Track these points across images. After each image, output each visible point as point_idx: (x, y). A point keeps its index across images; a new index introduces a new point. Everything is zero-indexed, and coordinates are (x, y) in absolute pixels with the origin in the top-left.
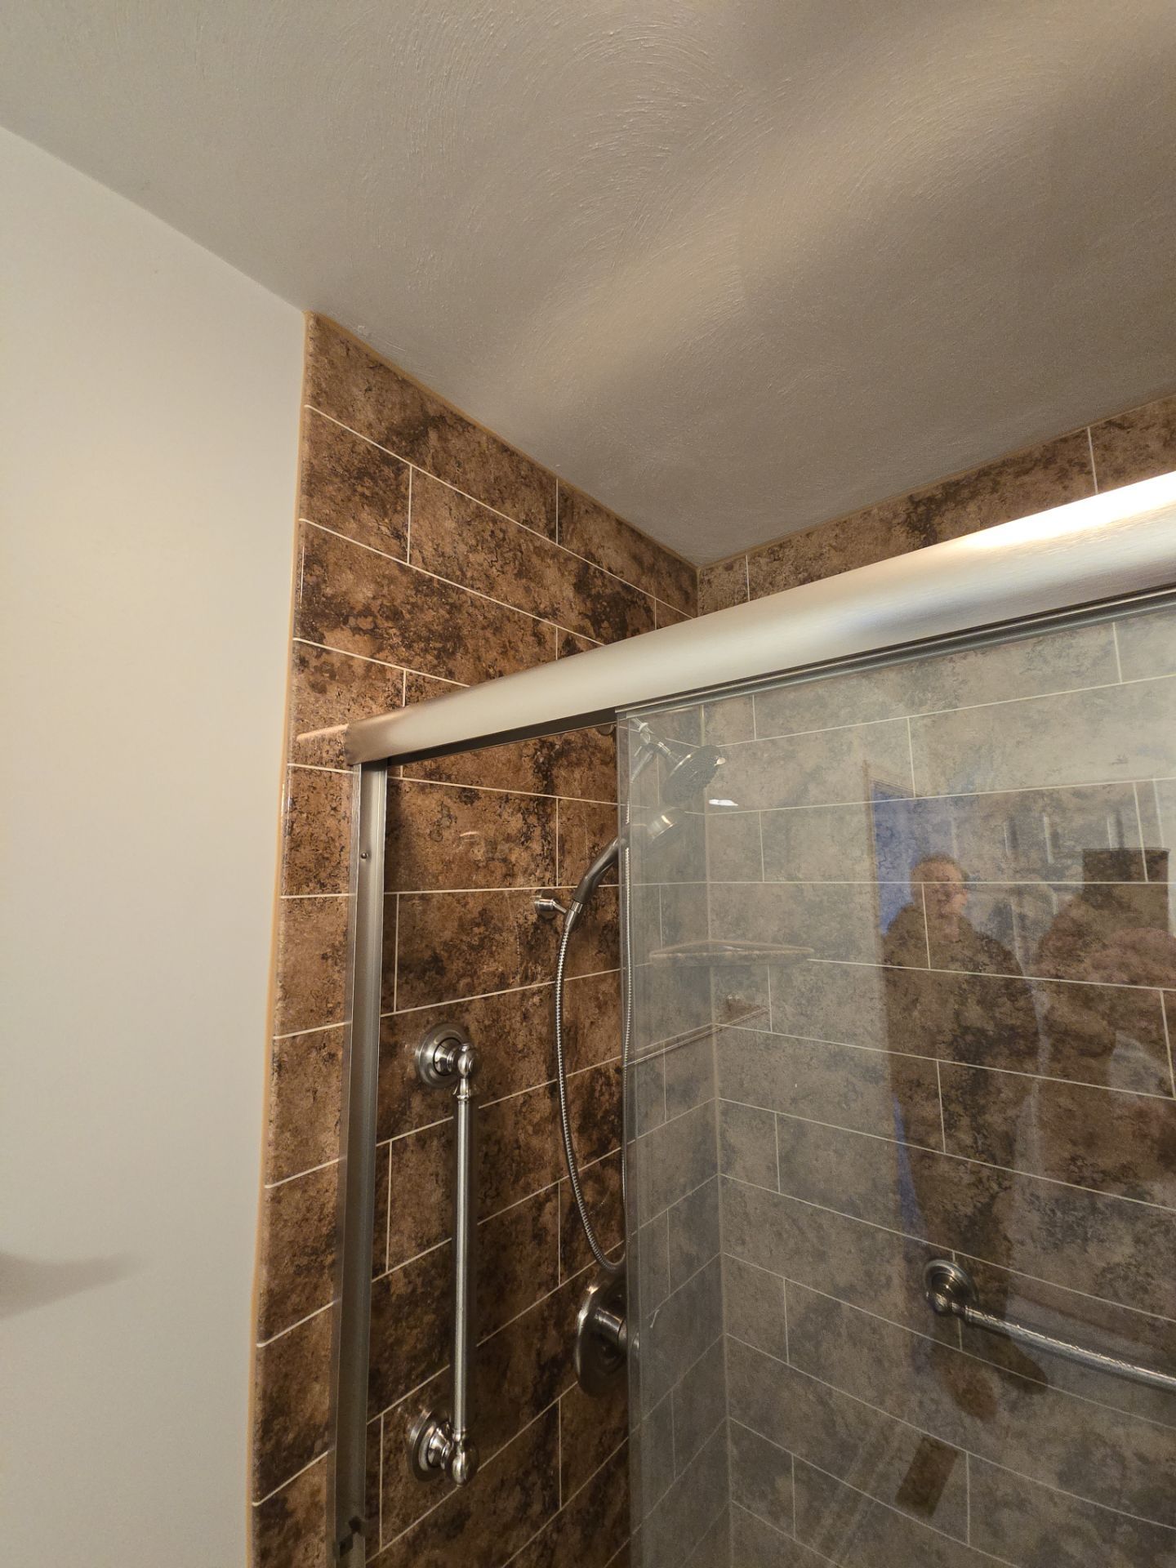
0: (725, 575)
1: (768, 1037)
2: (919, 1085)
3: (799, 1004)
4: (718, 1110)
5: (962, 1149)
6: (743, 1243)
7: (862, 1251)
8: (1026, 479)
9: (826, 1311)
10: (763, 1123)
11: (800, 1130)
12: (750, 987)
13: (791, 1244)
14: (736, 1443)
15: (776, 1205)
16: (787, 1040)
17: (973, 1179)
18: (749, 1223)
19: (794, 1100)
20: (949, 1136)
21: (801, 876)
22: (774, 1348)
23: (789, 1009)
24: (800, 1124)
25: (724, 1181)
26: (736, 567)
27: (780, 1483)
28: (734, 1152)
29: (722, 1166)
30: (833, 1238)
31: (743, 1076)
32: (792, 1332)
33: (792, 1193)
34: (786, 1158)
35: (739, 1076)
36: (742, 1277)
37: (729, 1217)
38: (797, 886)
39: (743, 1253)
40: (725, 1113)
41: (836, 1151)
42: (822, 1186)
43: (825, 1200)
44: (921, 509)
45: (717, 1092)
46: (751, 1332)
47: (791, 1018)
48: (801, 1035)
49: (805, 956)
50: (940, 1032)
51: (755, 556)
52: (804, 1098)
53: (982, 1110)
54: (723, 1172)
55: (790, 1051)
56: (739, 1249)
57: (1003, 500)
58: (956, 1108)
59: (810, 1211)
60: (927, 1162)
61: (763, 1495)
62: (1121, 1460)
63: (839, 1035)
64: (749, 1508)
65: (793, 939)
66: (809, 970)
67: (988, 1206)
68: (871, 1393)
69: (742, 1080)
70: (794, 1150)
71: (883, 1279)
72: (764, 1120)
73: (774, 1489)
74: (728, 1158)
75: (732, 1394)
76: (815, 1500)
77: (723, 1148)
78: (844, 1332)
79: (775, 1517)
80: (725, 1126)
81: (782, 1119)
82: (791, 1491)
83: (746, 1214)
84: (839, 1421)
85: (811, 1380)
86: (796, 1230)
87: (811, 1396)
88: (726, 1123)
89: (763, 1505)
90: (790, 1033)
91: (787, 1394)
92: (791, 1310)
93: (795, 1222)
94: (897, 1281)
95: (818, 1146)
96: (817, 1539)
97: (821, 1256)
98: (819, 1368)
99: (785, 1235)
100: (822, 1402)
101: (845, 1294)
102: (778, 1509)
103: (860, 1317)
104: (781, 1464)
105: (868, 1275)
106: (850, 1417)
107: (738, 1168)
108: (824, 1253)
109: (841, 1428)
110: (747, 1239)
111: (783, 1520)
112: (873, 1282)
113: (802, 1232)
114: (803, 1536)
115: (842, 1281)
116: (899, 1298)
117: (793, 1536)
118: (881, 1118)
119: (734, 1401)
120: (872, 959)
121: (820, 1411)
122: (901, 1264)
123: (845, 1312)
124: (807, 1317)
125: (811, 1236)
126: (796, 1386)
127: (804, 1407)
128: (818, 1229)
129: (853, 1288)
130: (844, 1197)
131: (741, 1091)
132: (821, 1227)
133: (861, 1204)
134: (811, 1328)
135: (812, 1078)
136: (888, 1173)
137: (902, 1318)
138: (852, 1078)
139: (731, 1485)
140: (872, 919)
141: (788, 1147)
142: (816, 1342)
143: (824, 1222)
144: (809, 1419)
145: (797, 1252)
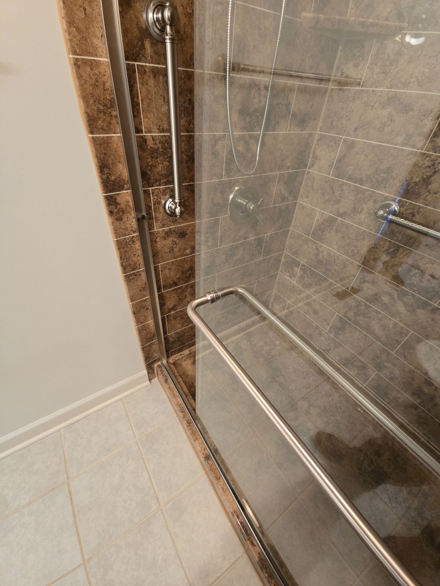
1: (356, 91)
3: (384, 66)
4: (316, 138)
5: (434, 149)
6: (308, 197)
7: (356, 199)
9: (331, 221)
10: (335, 143)
11: (352, 145)
12: (359, 56)
13: (327, 197)
14: (285, 258)
15: (327, 182)
16: (367, 92)
17: (431, 163)
18: (313, 190)
19: (356, 129)
20: (431, 141)
22: (307, 233)
23: (377, 70)
24: (353, 142)
25: (309, 172)
27: (295, 269)
28: (317, 159)
29: (309, 166)
30: (346, 194)
31: (335, 118)
32: (315, 228)
33: (336, 177)
34: (339, 161)
35: (333, 119)
36: (303, 210)
37: (306, 187)
39: (306, 201)
40: (319, 140)
41: (365, 155)
42: (351, 172)
43: (350, 178)
45: (319, 129)
46: (300, 228)
47: (375, 77)
48: (376, 87)
52: (361, 127)
54: (308, 169)
55: (366, 99)
56: (305, 200)
59: (340, 183)
60: (411, 156)
61: (289, 272)
62: (423, 275)
63: (399, 84)
64: (284, 274)
67: (429, 177)
68: (336, 247)
69: (333, 120)
70: (345, 156)
71: (360, 210)
72: (336, 141)
73: (293, 270)
74: (313, 162)
75: (288, 245)
76: (304, 274)
77: (313, 158)
78: (334, 228)
79: (290, 277)
80: (317, 146)
81: (345, 141)
82: (298, 271)
83: (313, 186)
84: (321, 254)
85: (315, 243)
86: (331, 192)
87: (314, 247)
88: (318, 145)
89: (288, 274)
90: (371, 87)
91: (306, 246)
92: (318, 221)
93: (332, 188)
94: (365, 210)
95: (357, 153)
96: (301, 283)
97: (338, 201)
98: (320, 239)
99: (326, 194)
100: (317, 249)
101: (341, 215)
102: (292, 275)
103: (343, 223)
104: (297, 264)
105: (354, 208)
106: (325, 253)
107: (316, 166)
108: (339, 200)
109: (320, 257)
110: (310, 196)
111: (293, 278)
112: (355, 211)
113: (333, 192)
114: (297, 282)
115: (342, 211)
116: (363, 216)
117: (294, 282)
118: (398, 134)
119: (288, 247)
121: (315, 251)
122: (370, 203)
123: (338, 222)
124: (323, 223)
125: (337, 194)
126: (310, 244)
127: (310, 250)
128: (341, 192)
129: (346, 213)
130: (359, 177)
131: (330, 127)
132: (343, 190)
133: (365, 179)
134: (323, 227)
135: (371, 115)
136: (386, 164)
137: (360, 224)
138: (394, 112)
139: (280, 268)
141: (343, 154)
142: (323, 231)
143: (345, 188)
144: (310, 253)
145: (328, 200)
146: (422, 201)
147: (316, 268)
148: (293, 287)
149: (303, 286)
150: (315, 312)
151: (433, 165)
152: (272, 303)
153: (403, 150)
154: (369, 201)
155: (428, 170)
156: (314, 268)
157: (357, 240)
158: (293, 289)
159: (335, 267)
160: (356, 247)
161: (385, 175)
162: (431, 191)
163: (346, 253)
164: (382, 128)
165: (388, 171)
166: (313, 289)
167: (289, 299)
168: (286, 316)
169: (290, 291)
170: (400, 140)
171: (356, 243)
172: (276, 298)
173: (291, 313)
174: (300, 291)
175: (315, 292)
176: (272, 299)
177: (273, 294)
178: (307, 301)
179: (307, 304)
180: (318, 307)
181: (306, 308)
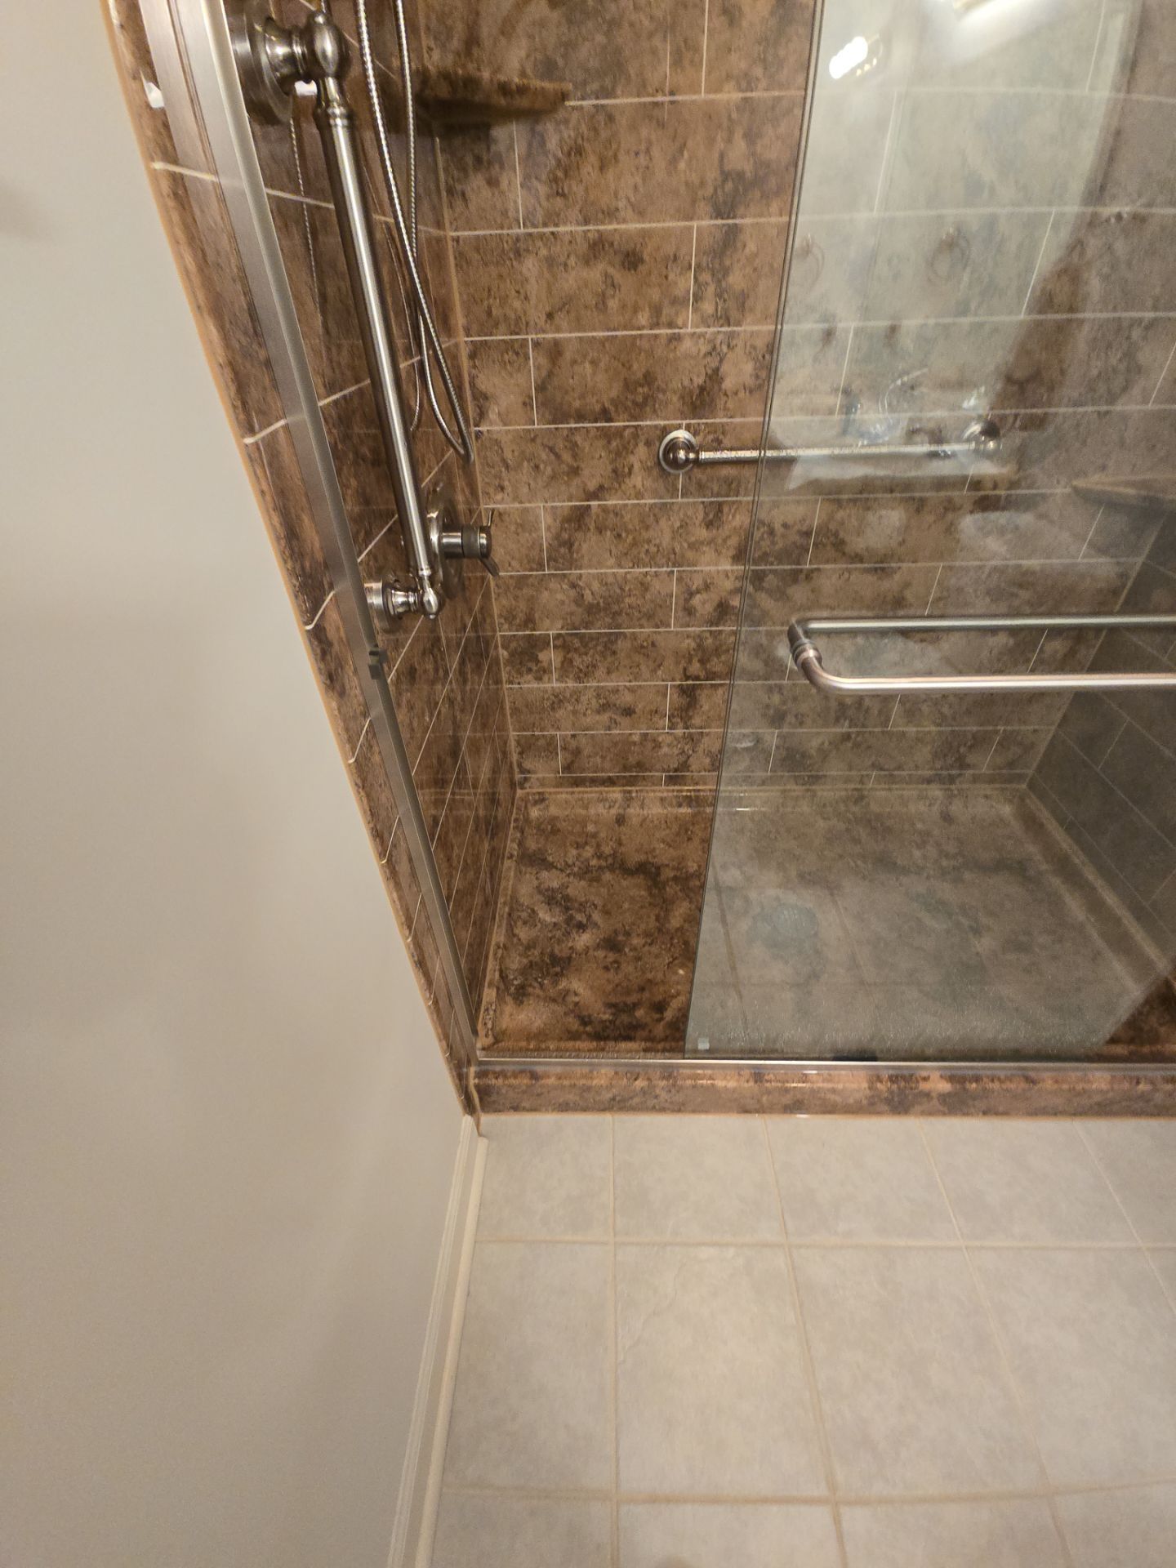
1: (518, 238)
2: (675, 258)
3: (555, 177)
4: (465, 352)
5: (705, 322)
6: (502, 489)
7: (610, 452)
9: (578, 518)
10: (517, 354)
11: (555, 351)
13: (549, 471)
14: (505, 647)
15: (533, 440)
16: (542, 236)
17: (708, 349)
18: (507, 467)
19: (550, 316)
20: (695, 310)
22: (535, 566)
23: (543, 190)
24: (556, 343)
25: (479, 435)
27: (542, 656)
28: (487, 398)
29: (474, 419)
30: (587, 450)
31: (491, 300)
32: (550, 546)
33: (548, 422)
34: (541, 388)
35: (486, 303)
36: (502, 521)
37: (487, 469)
39: (503, 499)
40: (473, 356)
41: (591, 362)
42: (577, 404)
43: (580, 417)
45: (461, 332)
46: (514, 563)
47: (545, 203)
48: (556, 225)
50: (702, 185)
52: (560, 309)
53: (726, 272)
54: (476, 426)
55: (544, 252)
56: (499, 497)
58: (706, 277)
59: (565, 433)
60: (675, 343)
61: (530, 670)
63: (600, 215)
64: (519, 684)
66: (567, 121)
67: (716, 371)
68: (612, 561)
69: (489, 308)
70: (550, 374)
71: (626, 470)
72: (517, 350)
73: (538, 661)
74: (480, 408)
75: (500, 616)
76: (568, 653)
77: (475, 398)
78: (592, 526)
79: (539, 679)
80: (473, 371)
81: (536, 345)
82: (551, 657)
83: (504, 461)
84: (587, 593)
85: (564, 575)
86: (552, 457)
87: (565, 586)
88: (475, 367)
89: (530, 677)
90: (545, 225)
91: (546, 594)
92: (548, 528)
93: (552, 449)
94: (637, 466)
95: (574, 362)
96: (571, 676)
97: (575, 471)
98: (572, 563)
99: (542, 466)
100: (574, 586)
101: (594, 495)
102: (542, 673)
103: (605, 510)
104: (544, 642)
105: (615, 471)
106: (596, 586)
107: (493, 415)
108: (578, 467)
109: (588, 597)
110: (506, 483)
111: (546, 678)
112: (619, 475)
113: (558, 456)
114: (560, 679)
115: (592, 485)
116: (638, 480)
117: (553, 684)
118: (636, 310)
119: (502, 621)
120: (642, 90)
121: (572, 593)
122: (642, 450)
123: (594, 510)
124: (562, 529)
125: (567, 457)
126: (553, 585)
127: (560, 596)
128: (574, 448)
129: (601, 488)
130: (598, 408)
131: (489, 322)
132: (576, 444)
133: (612, 409)
134: (565, 536)
135: (569, 282)
136: (638, 369)
137: (639, 495)
138: (611, 270)
139: (504, 676)
140: (646, 22)
141: (544, 373)
142: (569, 544)
143: (578, 439)
144: (563, 603)
145: (554, 477)
146: (721, 413)
147: (587, 626)
148: (556, 697)
149: (578, 679)
150: (628, 712)
151: (714, 348)
152: (520, 765)
153: (656, 336)
154: (637, 446)
155: (709, 359)
156: (586, 628)
157: (647, 528)
158: (558, 700)
159: (627, 600)
160: (649, 541)
161: (646, 389)
162: (729, 393)
163: (637, 563)
164: (602, 304)
165: (648, 378)
166: (601, 671)
167: (558, 729)
168: (568, 768)
169: (553, 709)
170: (643, 318)
171: (645, 535)
172: (525, 747)
173: (577, 752)
174: (577, 696)
175: (609, 672)
176: (515, 757)
177: (512, 744)
178: (601, 701)
179: (604, 708)
180: (628, 698)
181: (605, 718)
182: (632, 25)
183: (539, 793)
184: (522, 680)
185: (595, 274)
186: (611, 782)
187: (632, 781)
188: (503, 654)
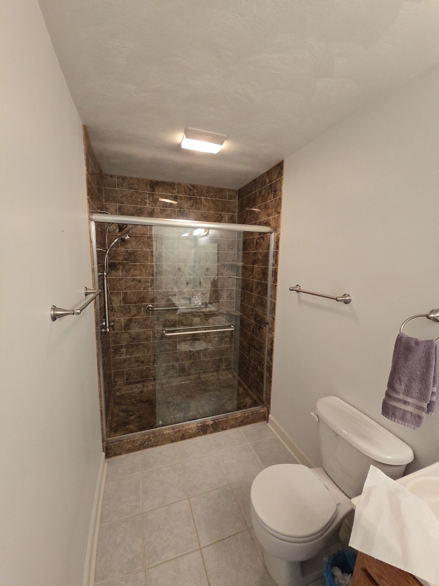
0: (110, 178)
1: (120, 278)
2: (147, 281)
3: (127, 272)
6: (114, 316)
7: (137, 309)
8: (168, 187)
9: (130, 320)
10: (119, 294)
11: (126, 293)
12: (116, 269)
13: (124, 312)
15: (121, 307)
16: (124, 278)
19: (125, 288)
20: (151, 288)
21: (127, 248)
22: (120, 330)
23: (124, 273)
24: (126, 292)
26: (113, 177)
27: (121, 350)
30: (132, 309)
32: (124, 326)
38: (126, 250)
41: (133, 295)
42: (130, 301)
43: (131, 303)
44: (152, 184)
46: (116, 330)
48: (127, 277)
49: (128, 263)
50: (150, 273)
51: (119, 177)
52: (127, 288)
53: (156, 283)
55: (124, 280)
56: (113, 317)
57: (165, 189)
58: (152, 284)
59: (128, 306)
60: (148, 292)
61: (118, 354)
62: (169, 321)
63: (134, 276)
65: (126, 260)
66: (129, 265)
67: (156, 296)
68: (138, 328)
70: (125, 297)
71: (140, 312)
73: (120, 352)
76: (128, 349)
78: (133, 322)
79: (120, 356)
81: (122, 292)
82: (124, 350)
83: (115, 310)
85: (127, 332)
86: (125, 310)
87: (127, 334)
89: (118, 356)
91: (123, 336)
92: (124, 322)
93: (125, 308)
94: (142, 311)
95: (130, 295)
96: (128, 354)
97: (130, 312)
98: (129, 329)
99: (123, 311)
100: (129, 334)
101: (134, 316)
103: (136, 319)
104: (122, 347)
105: (138, 312)
106: (134, 334)
107: (113, 303)
109: (133, 336)
110: (115, 315)
111: (122, 355)
112: (139, 313)
115: (133, 315)
116: (142, 313)
117: (124, 357)
118: (141, 288)
119: (112, 342)
120: (140, 262)
121: (129, 335)
122: (143, 308)
123: (134, 319)
124: (127, 323)
125: (128, 310)
126: (125, 334)
127: (126, 336)
128: (130, 309)
129: (135, 315)
130: (134, 302)
131: (114, 289)
132: (130, 308)
133: (137, 302)
134: (127, 324)
135: (130, 283)
136: (141, 296)
137: (143, 316)
138: (136, 283)
139: (112, 356)
140: (140, 256)
141: (124, 297)
142: (128, 326)
143: (130, 307)
144: (127, 337)
145: (125, 313)
146: (157, 303)
149: (130, 355)
150: (142, 362)
152: (114, 381)
153: (144, 291)
154: (142, 308)
155: (154, 294)
156: (132, 343)
157: (145, 322)
158: (125, 361)
159: (141, 336)
160: (145, 324)
161: (143, 299)
162: (158, 299)
163: (143, 328)
164: (135, 287)
165: (143, 297)
166: (135, 353)
167: (125, 369)
168: (127, 380)
169: (124, 363)
170: (142, 289)
171: (145, 323)
172: (116, 375)
173: (130, 374)
174: (130, 359)
175: (138, 353)
176: (113, 378)
177: (112, 374)
178: (136, 360)
179: (136, 362)
180: (142, 359)
181: (137, 364)
182: (138, 256)
183: (119, 388)
184: (116, 357)
185: (134, 283)
186: (139, 382)
187: (144, 381)
188: (112, 350)
